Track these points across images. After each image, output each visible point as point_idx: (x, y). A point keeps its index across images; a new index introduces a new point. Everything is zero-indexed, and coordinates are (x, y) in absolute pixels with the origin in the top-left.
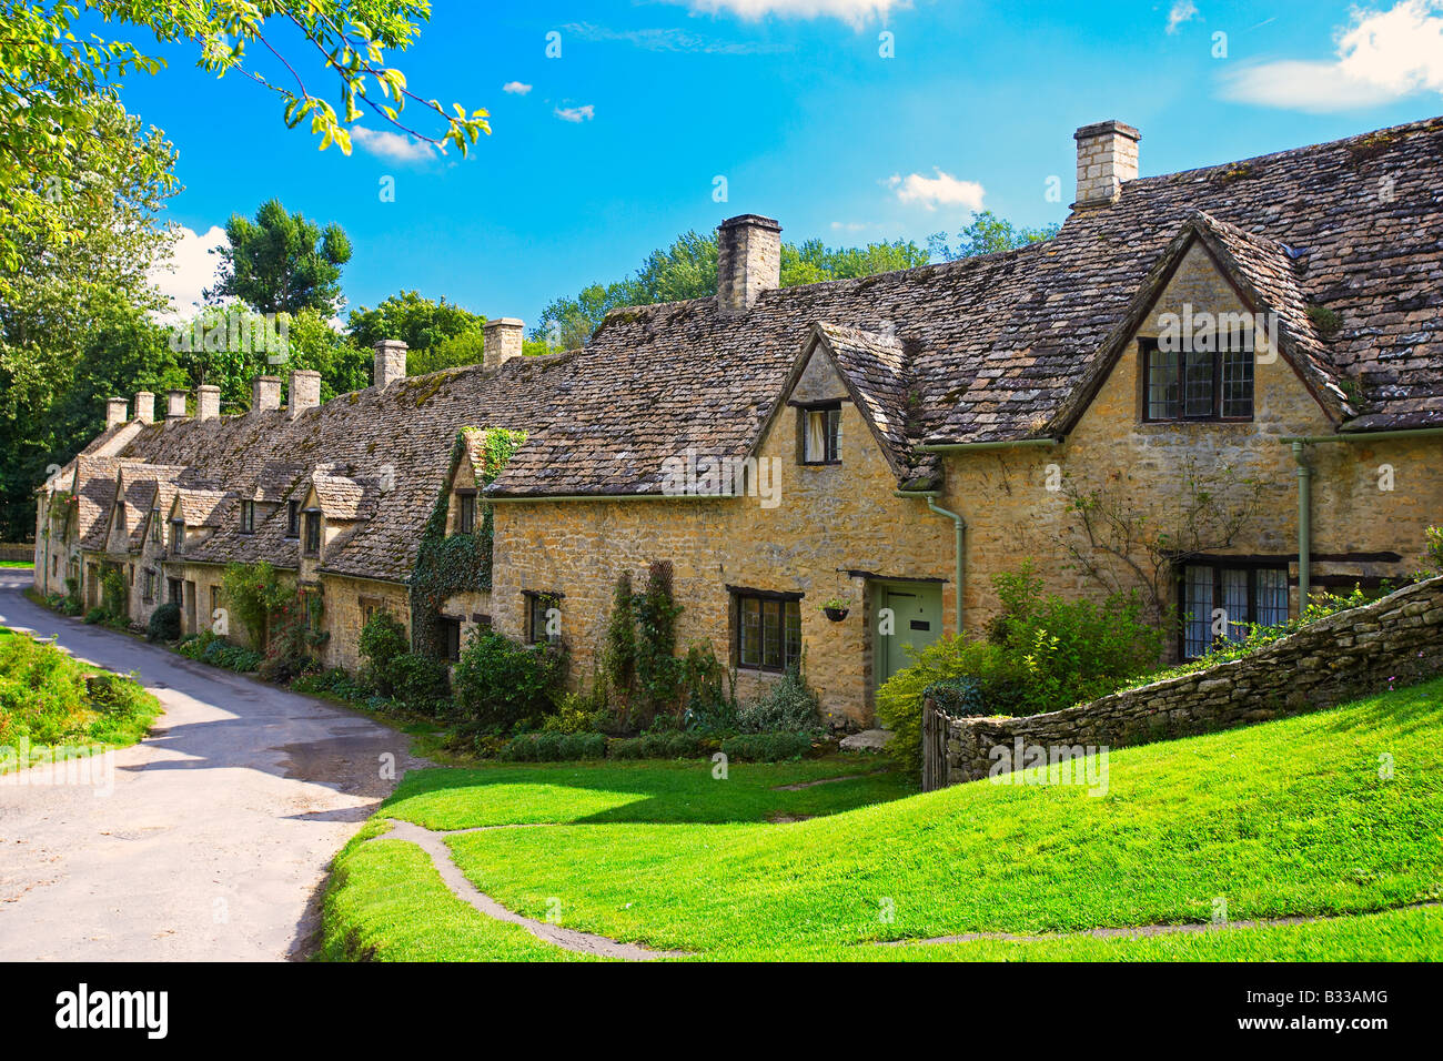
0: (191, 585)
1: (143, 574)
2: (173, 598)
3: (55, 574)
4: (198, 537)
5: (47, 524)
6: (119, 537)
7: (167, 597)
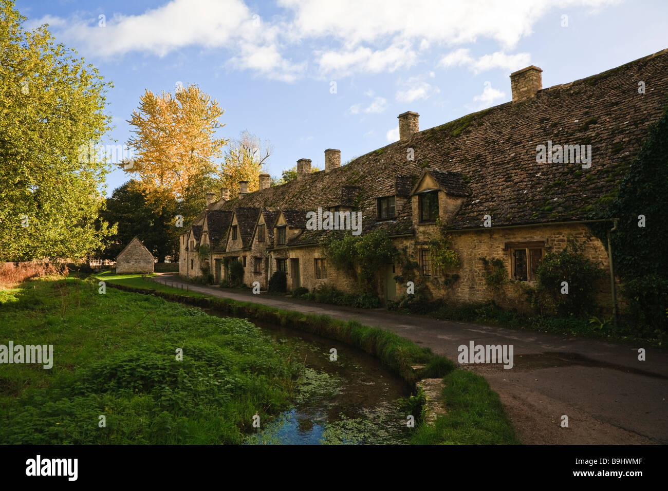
0: (295, 261)
1: (253, 260)
3: (192, 268)
4: (294, 234)
5: (187, 246)
6: (234, 243)
7: (276, 269)
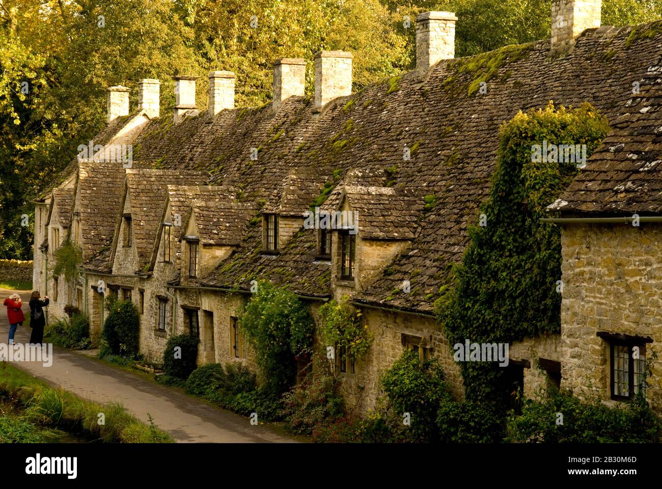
0: (209, 314)
1: (154, 302)
2: (188, 331)
3: (56, 300)
4: (214, 258)
5: (46, 240)
6: (126, 255)
7: (182, 328)
